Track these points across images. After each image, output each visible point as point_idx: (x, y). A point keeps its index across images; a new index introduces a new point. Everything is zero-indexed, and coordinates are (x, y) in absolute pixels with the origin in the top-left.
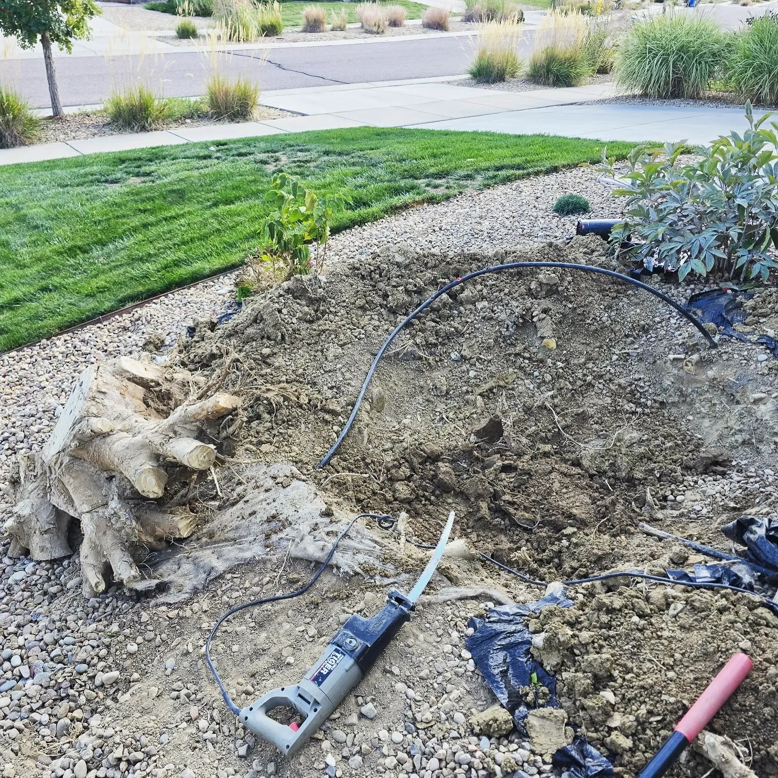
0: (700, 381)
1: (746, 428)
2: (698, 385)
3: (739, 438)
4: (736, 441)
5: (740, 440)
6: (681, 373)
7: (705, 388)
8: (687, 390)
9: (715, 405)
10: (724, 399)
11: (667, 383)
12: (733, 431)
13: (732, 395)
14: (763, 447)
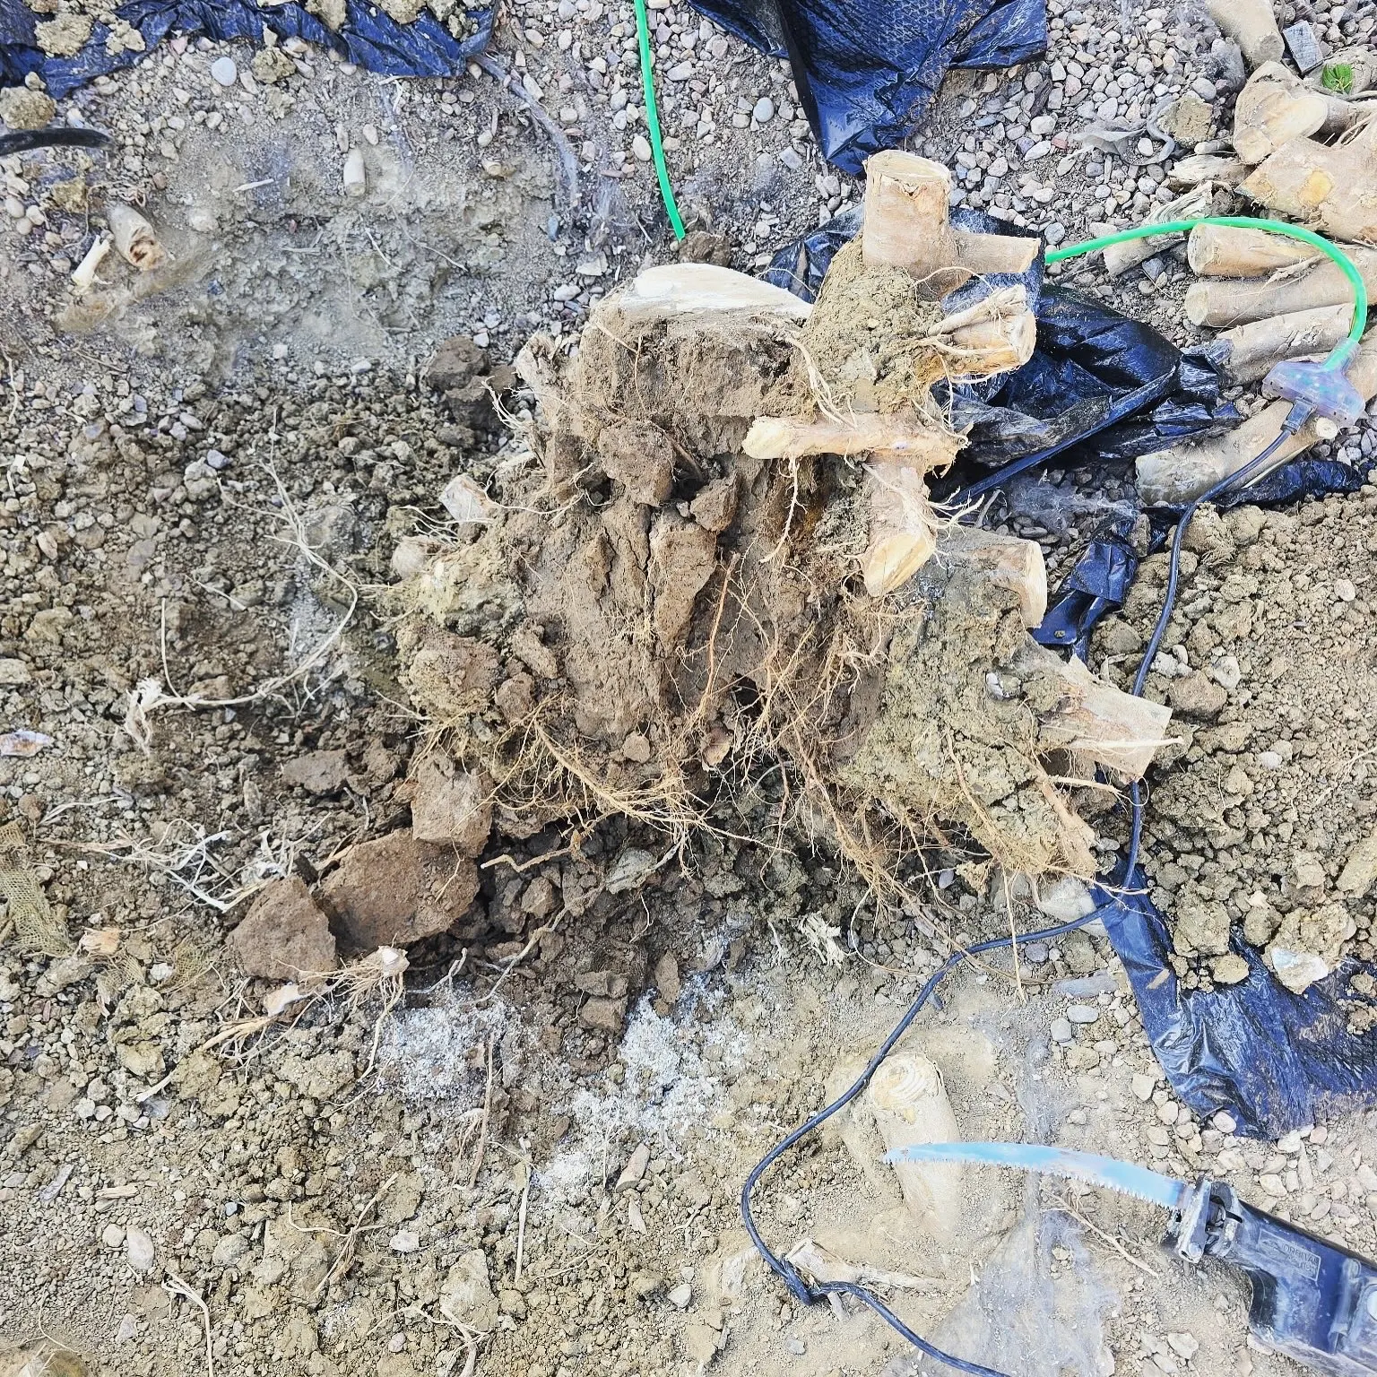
0: (198, 259)
1: (410, 256)
2: (202, 270)
3: (417, 286)
4: (420, 297)
5: (425, 290)
6: (141, 284)
7: (224, 260)
8: (199, 305)
9: (282, 272)
10: (284, 242)
11: (145, 338)
12: (392, 286)
13: (289, 217)
14: (477, 259)
